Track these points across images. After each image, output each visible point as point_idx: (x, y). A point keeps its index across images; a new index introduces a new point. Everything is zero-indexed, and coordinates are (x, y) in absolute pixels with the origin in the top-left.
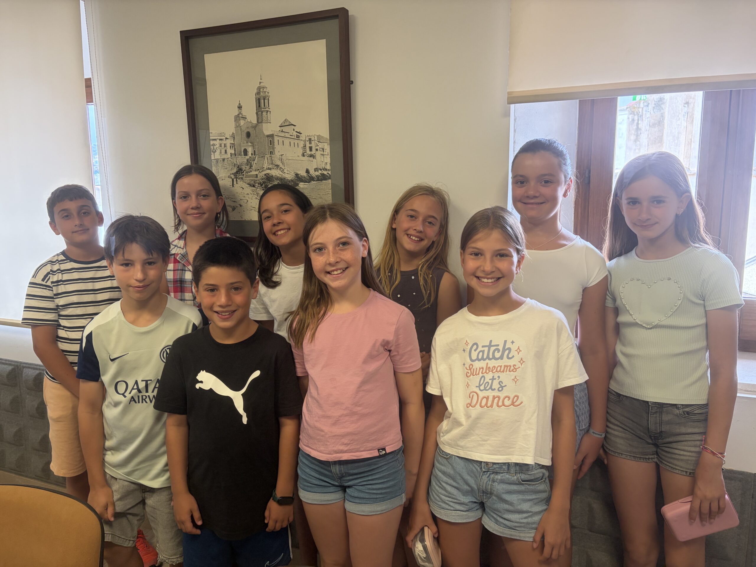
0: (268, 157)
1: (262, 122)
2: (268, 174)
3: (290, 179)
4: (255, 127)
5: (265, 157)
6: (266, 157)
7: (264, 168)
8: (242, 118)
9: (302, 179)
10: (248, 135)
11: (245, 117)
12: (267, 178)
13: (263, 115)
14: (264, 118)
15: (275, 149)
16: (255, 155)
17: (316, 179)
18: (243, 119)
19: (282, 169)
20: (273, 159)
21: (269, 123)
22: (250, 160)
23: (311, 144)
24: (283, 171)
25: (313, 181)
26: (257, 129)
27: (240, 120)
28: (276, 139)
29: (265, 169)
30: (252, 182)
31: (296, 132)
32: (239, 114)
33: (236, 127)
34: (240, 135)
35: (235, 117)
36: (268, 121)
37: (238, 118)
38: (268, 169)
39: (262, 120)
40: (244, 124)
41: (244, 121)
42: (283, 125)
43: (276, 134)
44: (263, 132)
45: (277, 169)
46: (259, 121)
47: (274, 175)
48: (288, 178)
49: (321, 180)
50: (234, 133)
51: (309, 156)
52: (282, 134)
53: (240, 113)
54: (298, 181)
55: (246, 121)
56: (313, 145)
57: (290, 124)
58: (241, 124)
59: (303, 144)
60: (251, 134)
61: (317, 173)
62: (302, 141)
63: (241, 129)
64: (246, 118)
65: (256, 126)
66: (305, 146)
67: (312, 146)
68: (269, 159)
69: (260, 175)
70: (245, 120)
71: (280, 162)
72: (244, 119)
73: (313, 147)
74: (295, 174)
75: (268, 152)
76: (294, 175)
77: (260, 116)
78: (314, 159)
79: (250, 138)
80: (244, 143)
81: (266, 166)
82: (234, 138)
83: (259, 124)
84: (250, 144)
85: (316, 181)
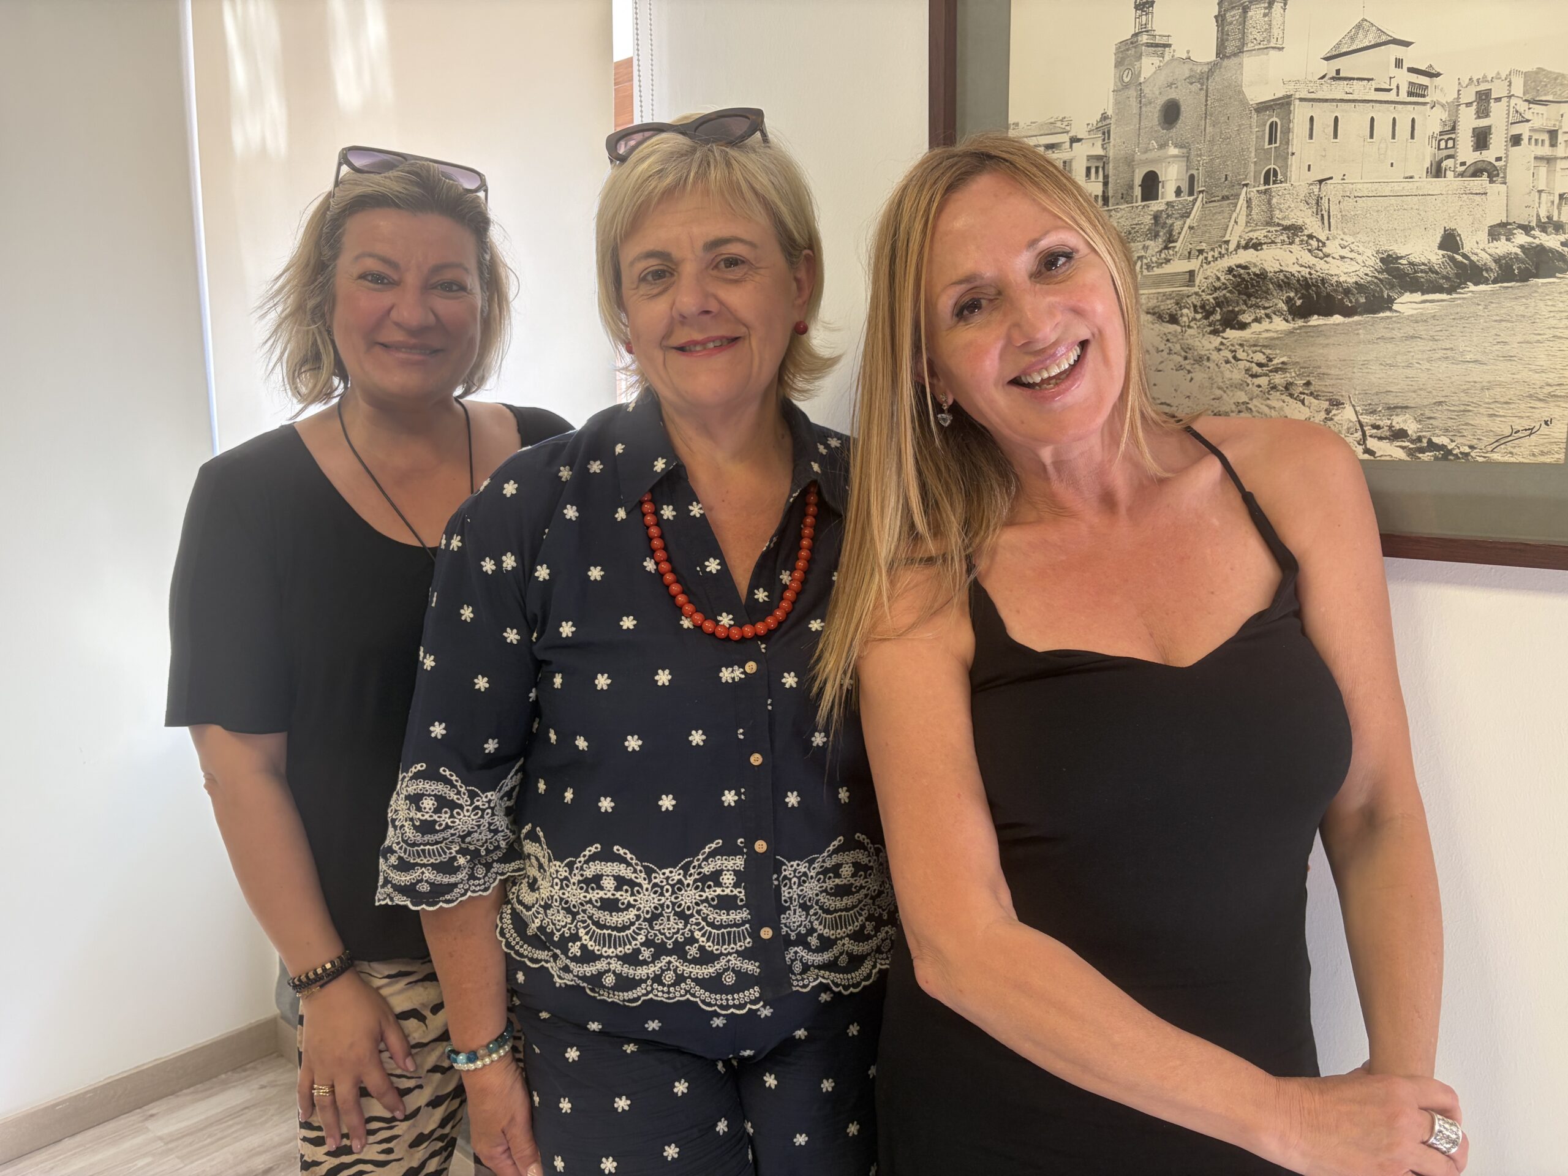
0: (1253, 194)
1: (1240, 51)
2: (1245, 268)
3: (1352, 280)
4: (1203, 78)
5: (1237, 196)
6: (1243, 196)
7: (1227, 242)
8: (1153, 49)
9: (1417, 279)
10: (1171, 113)
11: (1163, 41)
12: (1236, 286)
13: (1250, 23)
14: (1253, 34)
15: (1293, 161)
16: (1191, 193)
17: (1492, 276)
18: (1155, 53)
19: (1314, 243)
20: (1274, 201)
21: (1272, 52)
22: (1168, 216)
23: (1487, 116)
24: (1319, 249)
25: (1476, 284)
26: (1212, 85)
27: (1139, 58)
28: (1300, 114)
29: (1232, 246)
30: (1170, 304)
31: (1411, 70)
32: (1136, 35)
33: (1122, 87)
34: (1136, 120)
35: (1117, 49)
36: (1272, 45)
37: (1132, 52)
38: (1246, 247)
39: (1243, 45)
40: (1155, 73)
41: (1156, 61)
42: (1344, 50)
43: (1304, 94)
44: (1241, 92)
45: (1290, 244)
46: (1228, 51)
47: (1271, 267)
48: (1341, 279)
49: (1525, 277)
50: (1110, 113)
51: (1472, 169)
52: (1338, 90)
53: (1144, 29)
54: (1392, 287)
55: (1167, 57)
56: (1498, 119)
57: (1384, 38)
58: (1143, 76)
59: (1445, 124)
60: (1183, 109)
61: (1503, 247)
62: (1437, 107)
63: (1141, 95)
64: (1169, 46)
65: (1211, 72)
66: (1454, 128)
67: (1490, 127)
68: (1254, 203)
69: (1208, 273)
70: (1162, 55)
71: (1310, 211)
72: (1160, 49)
73: (1493, 130)
74: (1382, 260)
75: (1257, 174)
76: (1374, 262)
77: (1233, 29)
78: (1491, 182)
79: (1180, 124)
80: (1146, 151)
81: (1236, 233)
82: (1107, 134)
83: (1226, 62)
84: (1173, 151)
85: (1495, 282)
